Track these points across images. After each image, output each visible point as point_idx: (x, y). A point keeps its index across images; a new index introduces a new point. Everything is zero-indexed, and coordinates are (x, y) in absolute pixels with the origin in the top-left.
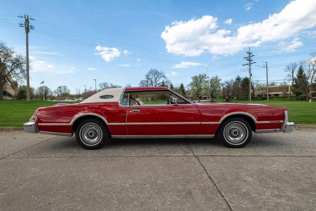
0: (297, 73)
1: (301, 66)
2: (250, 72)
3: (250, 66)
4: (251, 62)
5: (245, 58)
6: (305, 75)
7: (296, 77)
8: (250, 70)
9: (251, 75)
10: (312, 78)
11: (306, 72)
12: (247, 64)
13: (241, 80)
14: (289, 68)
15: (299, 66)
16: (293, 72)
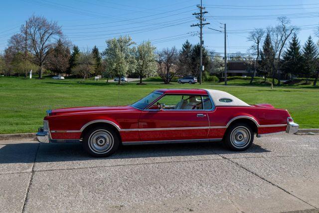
0: (263, 44)
1: (268, 35)
2: (201, 38)
3: (201, 28)
4: (203, 22)
5: (195, 14)
6: (272, 48)
7: (262, 50)
8: (201, 34)
9: (202, 42)
10: (280, 52)
11: (273, 43)
12: (198, 25)
13: (191, 48)
14: (253, 36)
15: (265, 35)
16: (258, 43)
